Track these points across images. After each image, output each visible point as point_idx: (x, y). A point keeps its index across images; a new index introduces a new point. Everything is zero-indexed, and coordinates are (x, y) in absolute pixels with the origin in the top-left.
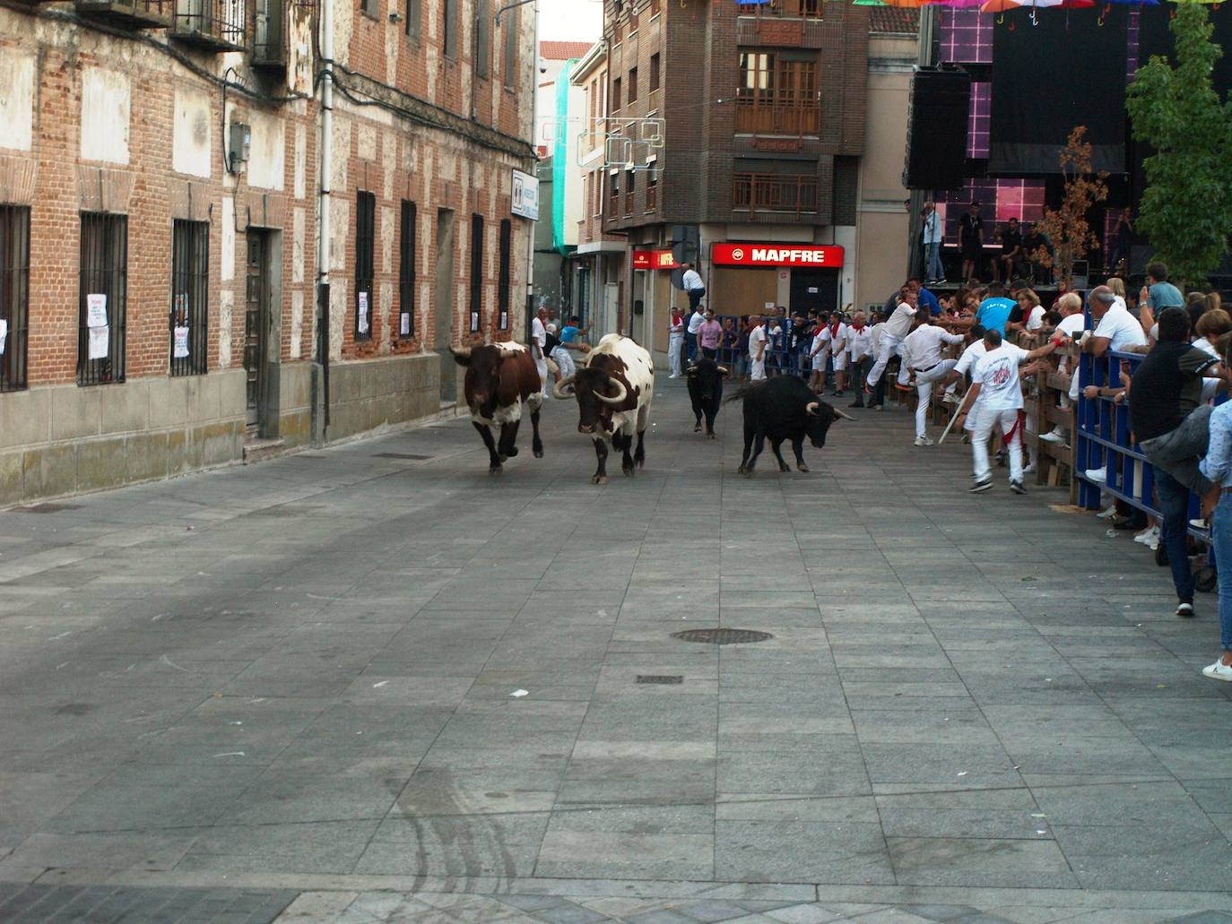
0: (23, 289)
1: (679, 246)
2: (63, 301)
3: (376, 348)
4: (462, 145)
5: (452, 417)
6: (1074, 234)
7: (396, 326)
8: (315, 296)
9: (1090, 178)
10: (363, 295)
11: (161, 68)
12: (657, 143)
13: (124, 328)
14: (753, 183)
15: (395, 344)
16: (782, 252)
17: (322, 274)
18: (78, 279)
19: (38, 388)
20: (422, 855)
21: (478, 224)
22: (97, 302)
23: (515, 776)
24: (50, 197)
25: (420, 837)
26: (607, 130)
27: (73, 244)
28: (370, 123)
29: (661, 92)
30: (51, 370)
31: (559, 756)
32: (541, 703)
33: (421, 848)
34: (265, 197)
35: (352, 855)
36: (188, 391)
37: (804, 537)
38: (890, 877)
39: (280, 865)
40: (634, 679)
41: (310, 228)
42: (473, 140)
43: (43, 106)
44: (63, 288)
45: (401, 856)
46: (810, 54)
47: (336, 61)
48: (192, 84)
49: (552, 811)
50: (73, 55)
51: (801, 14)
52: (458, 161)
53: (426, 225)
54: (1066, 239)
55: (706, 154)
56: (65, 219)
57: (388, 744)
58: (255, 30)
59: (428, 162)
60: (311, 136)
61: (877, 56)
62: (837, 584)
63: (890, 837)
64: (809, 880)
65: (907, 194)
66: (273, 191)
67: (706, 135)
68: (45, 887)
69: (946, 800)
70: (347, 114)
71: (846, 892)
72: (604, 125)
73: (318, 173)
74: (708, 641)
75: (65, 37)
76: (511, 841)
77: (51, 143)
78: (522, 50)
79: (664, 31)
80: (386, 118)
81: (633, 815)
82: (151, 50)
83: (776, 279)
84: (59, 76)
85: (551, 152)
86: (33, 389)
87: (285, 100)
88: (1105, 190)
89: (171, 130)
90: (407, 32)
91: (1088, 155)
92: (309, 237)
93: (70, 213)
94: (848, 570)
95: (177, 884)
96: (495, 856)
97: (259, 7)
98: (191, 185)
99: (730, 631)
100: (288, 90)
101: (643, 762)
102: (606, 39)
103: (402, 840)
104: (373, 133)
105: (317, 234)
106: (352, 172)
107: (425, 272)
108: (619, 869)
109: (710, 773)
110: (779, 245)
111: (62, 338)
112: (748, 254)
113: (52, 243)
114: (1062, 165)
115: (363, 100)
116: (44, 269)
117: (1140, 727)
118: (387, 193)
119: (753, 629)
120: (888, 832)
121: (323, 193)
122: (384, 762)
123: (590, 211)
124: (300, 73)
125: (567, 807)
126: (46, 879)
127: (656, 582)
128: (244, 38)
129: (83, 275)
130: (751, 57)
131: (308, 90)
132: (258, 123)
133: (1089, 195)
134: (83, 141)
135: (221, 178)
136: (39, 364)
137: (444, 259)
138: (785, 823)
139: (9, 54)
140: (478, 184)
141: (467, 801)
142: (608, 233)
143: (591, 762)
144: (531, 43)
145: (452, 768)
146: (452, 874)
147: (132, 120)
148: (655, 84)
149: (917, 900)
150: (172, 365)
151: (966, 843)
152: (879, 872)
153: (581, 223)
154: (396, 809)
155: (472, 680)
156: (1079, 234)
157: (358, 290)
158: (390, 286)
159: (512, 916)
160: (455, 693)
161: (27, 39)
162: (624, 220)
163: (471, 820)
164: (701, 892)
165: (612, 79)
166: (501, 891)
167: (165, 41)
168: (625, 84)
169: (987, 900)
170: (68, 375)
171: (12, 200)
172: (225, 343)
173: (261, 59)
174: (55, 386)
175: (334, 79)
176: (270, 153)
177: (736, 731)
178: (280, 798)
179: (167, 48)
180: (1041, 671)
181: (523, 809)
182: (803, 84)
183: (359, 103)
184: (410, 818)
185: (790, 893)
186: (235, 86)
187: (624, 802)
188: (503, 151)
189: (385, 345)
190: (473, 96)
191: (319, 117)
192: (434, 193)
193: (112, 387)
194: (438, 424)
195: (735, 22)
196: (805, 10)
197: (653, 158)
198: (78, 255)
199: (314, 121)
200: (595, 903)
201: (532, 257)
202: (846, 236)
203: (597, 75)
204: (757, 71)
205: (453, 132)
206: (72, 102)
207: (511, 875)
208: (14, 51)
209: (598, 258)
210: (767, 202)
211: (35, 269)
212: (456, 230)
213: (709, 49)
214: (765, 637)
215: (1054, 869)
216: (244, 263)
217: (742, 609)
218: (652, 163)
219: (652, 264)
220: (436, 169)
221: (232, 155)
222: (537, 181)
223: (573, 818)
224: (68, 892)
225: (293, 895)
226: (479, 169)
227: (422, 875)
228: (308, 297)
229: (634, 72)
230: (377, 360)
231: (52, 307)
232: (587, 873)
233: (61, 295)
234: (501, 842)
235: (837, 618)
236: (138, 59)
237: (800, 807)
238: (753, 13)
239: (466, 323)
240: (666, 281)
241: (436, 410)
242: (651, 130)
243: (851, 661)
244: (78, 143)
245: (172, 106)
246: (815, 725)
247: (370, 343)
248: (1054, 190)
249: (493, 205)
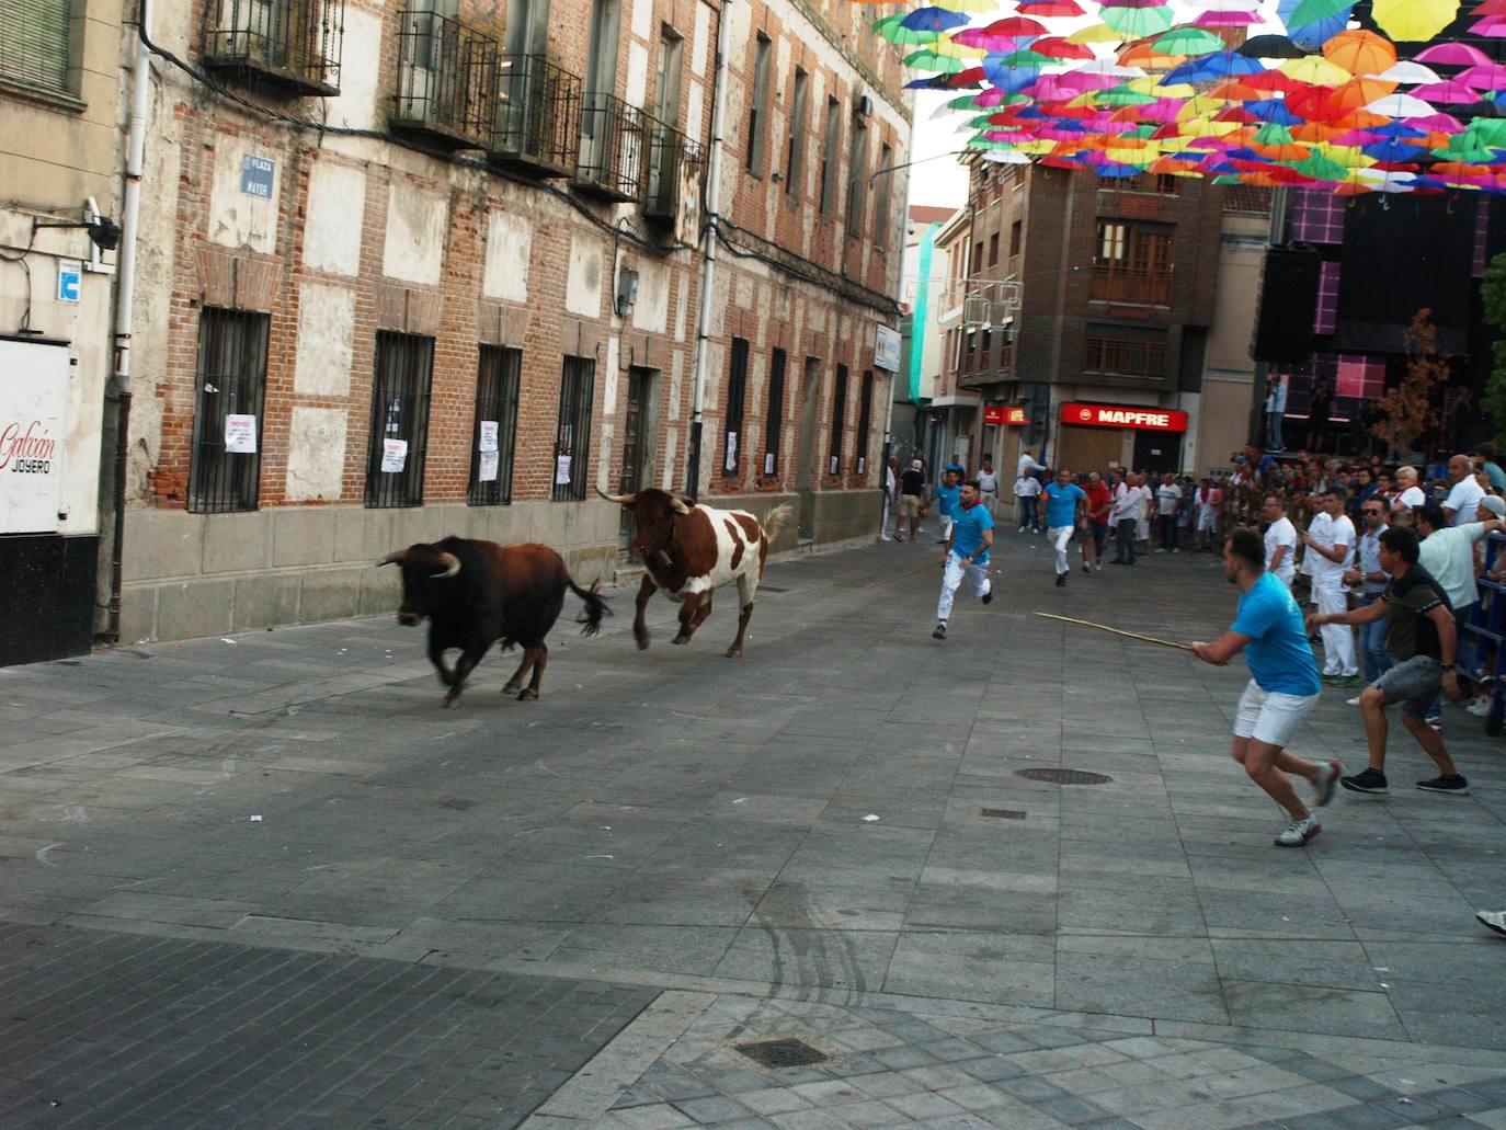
0: (424, 413)
1: (1030, 405)
2: (459, 426)
3: (742, 485)
4: (831, 298)
5: (808, 554)
6: (1414, 411)
7: (761, 464)
8: (688, 434)
9: (1433, 358)
10: (732, 435)
11: (561, 216)
12: (1014, 305)
13: (512, 454)
14: (1104, 348)
15: (759, 482)
16: (1128, 414)
17: (696, 413)
18: (474, 407)
19: (433, 505)
20: (778, 964)
21: (842, 374)
22: (490, 429)
23: (864, 896)
24: (453, 330)
25: (776, 946)
26: (967, 291)
27: (471, 374)
28: (748, 274)
29: (1021, 258)
30: (445, 489)
31: (908, 880)
32: (892, 828)
33: (777, 958)
34: (648, 339)
35: (712, 959)
36: (567, 515)
37: (1142, 686)
38: (1224, 1017)
39: (646, 964)
40: (980, 811)
41: (687, 369)
42: (842, 295)
43: (452, 245)
44: (460, 414)
45: (759, 964)
46: (1165, 228)
47: (721, 215)
48: (588, 231)
49: (901, 932)
50: (481, 199)
51: (1159, 190)
52: (828, 313)
53: (794, 372)
54: (1406, 416)
55: (1060, 318)
56: (465, 350)
57: (747, 857)
58: (648, 183)
59: (800, 313)
60: (693, 283)
61: (1229, 232)
62: (1173, 734)
63: (1225, 979)
64: (1146, 1014)
65: (1252, 365)
66: (656, 334)
67: (1061, 300)
68: (431, 967)
69: (1279, 947)
70: (726, 265)
71: (1182, 1028)
72: (964, 286)
73: (697, 319)
74: (1050, 780)
75: (476, 183)
76: (861, 957)
77: (457, 280)
78: (893, 212)
79: (1027, 200)
80: (763, 270)
81: (980, 941)
82: (553, 198)
83: (1121, 439)
84: (468, 218)
85: (912, 309)
86: (427, 506)
87: (672, 250)
88: (1447, 371)
89: (566, 272)
90: (787, 191)
91: (1432, 336)
92: (686, 378)
93: (470, 345)
94: (1184, 721)
95: (550, 974)
96: (846, 971)
97: (653, 162)
98: (581, 323)
99: (1071, 772)
100: (676, 241)
101: (987, 890)
102: (971, 206)
103: (758, 948)
104: (750, 284)
105: (694, 376)
106: (729, 319)
107: (791, 416)
108: (964, 991)
109: (1052, 906)
110: (1125, 408)
111: (456, 460)
112: (1095, 416)
113: (452, 372)
114: (1407, 343)
115: (743, 252)
116: (443, 395)
117: (1470, 890)
118: (760, 340)
119: (1094, 772)
120: (1222, 974)
121: (701, 337)
122: (743, 874)
123: (946, 367)
124: (687, 225)
125: (915, 929)
126: (432, 960)
127: (999, 721)
128: (638, 190)
129: (478, 402)
130: (1109, 229)
131: (694, 241)
132: (645, 268)
133: (1431, 374)
134: (487, 279)
135: (609, 319)
136: (434, 484)
137: (808, 405)
138: (1124, 958)
139: (425, 196)
140: (845, 336)
141: (821, 916)
142: (963, 388)
143: (938, 888)
144: (901, 206)
145: (807, 884)
146: (805, 984)
147: (531, 262)
148: (1015, 249)
149: (1250, 1041)
150: (554, 490)
151: (1299, 990)
152: (1213, 1011)
153: (938, 377)
154: (754, 919)
155: (826, 802)
156: (1419, 410)
157: (728, 429)
158: (758, 428)
159: (862, 1027)
160: (809, 813)
161: (442, 184)
162: (978, 377)
163: (824, 934)
164: (1042, 1018)
165: (975, 243)
166: (852, 1003)
167: (565, 190)
168: (987, 249)
169: (1318, 1046)
170: (459, 495)
171: (419, 331)
172: (603, 474)
173: (651, 211)
174: (448, 505)
175: (718, 231)
176: (655, 299)
177: (1077, 867)
178: (645, 901)
179: (567, 197)
180: (1372, 830)
181: (873, 927)
182: (1157, 256)
183: (739, 255)
184: (767, 928)
185: (1130, 1025)
186: (627, 234)
187: (970, 928)
188: (870, 306)
189: (750, 483)
190: (845, 254)
191: (701, 267)
192: (803, 342)
193: (498, 508)
194: (795, 559)
195: (1095, 195)
196: (1162, 186)
197: (1008, 319)
198: (474, 384)
199: (696, 270)
200: (941, 1021)
201: (890, 407)
202: (1191, 402)
203: (960, 239)
204: (1114, 241)
205: (824, 286)
206: (479, 243)
207: (862, 989)
208: (429, 193)
209: (951, 412)
210: (1117, 365)
211: (437, 395)
212: (821, 378)
213: (1068, 219)
214: (1105, 779)
215: (1383, 1021)
216: (625, 399)
217: (1083, 752)
218: (1009, 324)
219: (1003, 419)
220: (806, 319)
221: (621, 299)
222: (900, 335)
223: (921, 939)
224: (449, 974)
225: (657, 992)
226: (846, 323)
227: (777, 983)
228: (681, 434)
229: (995, 237)
230: (742, 496)
231: (449, 431)
232: (934, 993)
233: (457, 421)
234: (853, 960)
235: (1173, 766)
236: (541, 206)
237: (1136, 945)
238: (1113, 187)
239: (825, 466)
240: (1015, 437)
241: (793, 546)
242: (1009, 293)
243: (1186, 807)
244: (481, 281)
245: (568, 251)
246: (1152, 867)
247: (736, 480)
248: (1395, 368)
249: (857, 357)
